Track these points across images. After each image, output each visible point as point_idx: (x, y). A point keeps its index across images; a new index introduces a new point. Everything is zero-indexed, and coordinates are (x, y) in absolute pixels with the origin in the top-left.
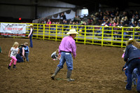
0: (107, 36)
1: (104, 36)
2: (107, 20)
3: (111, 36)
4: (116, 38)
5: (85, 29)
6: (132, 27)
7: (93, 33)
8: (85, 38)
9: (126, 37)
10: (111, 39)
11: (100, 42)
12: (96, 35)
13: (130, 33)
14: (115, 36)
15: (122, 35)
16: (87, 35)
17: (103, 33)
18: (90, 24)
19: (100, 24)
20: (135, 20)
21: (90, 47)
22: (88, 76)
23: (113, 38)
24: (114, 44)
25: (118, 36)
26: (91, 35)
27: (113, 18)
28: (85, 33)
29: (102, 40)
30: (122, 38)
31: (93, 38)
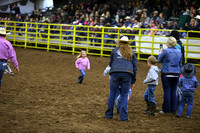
0: (81, 39)
1: (77, 39)
2: (80, 16)
3: (86, 39)
4: (94, 43)
5: (49, 28)
6: (116, 27)
7: (60, 35)
8: (49, 42)
9: (108, 41)
10: (86, 45)
11: (71, 49)
12: (65, 38)
13: (113, 36)
14: (91, 40)
15: (102, 38)
16: (51, 37)
17: (74, 36)
18: (56, 22)
19: (70, 22)
20: (120, 17)
21: (56, 56)
22: (52, 97)
23: (89, 42)
24: (91, 51)
25: (96, 40)
26: (58, 37)
27: (89, 13)
28: (49, 34)
29: (74, 45)
30: (102, 43)
31: (61, 42)
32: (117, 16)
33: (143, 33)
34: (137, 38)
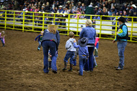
0: (28, 21)
1: (25, 21)
2: (28, 5)
3: (32, 21)
4: (37, 24)
5: (6, 14)
6: (53, 13)
7: (14, 18)
8: (6, 23)
9: (47, 23)
10: (32, 25)
11: (21, 28)
12: (17, 20)
13: (51, 19)
14: (36, 22)
15: (43, 20)
16: (7, 20)
17: (24, 19)
18: (11, 9)
19: (21, 9)
20: (55, 6)
21: (11, 33)
22: (8, 61)
23: (34, 23)
24: (35, 29)
25: (39, 22)
26: (12, 20)
27: (34, 3)
28: (6, 17)
29: (23, 25)
30: (43, 24)
31: (14, 23)
32: (53, 6)
33: (71, 17)
34: (67, 20)
